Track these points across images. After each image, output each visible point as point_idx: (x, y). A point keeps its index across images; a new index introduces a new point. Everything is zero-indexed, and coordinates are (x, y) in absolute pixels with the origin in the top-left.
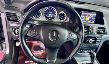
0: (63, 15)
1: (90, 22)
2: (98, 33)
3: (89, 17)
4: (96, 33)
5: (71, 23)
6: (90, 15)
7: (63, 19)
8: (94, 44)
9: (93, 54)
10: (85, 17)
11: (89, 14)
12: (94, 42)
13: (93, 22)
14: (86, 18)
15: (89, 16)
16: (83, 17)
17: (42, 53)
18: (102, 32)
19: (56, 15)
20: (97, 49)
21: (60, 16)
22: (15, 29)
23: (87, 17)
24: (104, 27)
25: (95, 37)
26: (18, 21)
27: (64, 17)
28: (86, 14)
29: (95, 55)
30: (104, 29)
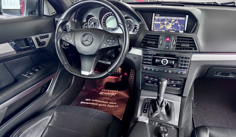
2: (179, 47)
3: (170, 24)
6: (173, 20)
10: (164, 24)
11: (169, 18)
14: (166, 26)
15: (170, 21)
16: (159, 24)
17: (115, 94)
23: (167, 24)
24: (192, 38)
26: (66, 31)
28: (164, 18)
30: (193, 41)
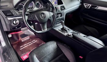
0: (38, 4)
1: (55, 5)
4: (60, 10)
5: (45, 8)
7: (39, 7)
8: (61, 17)
9: (63, 22)
12: (61, 16)
13: (57, 4)
17: (29, 37)
18: (63, 9)
19: (34, 5)
20: (63, 19)
21: (36, 5)
22: (13, 21)
24: (63, 6)
25: (61, 13)
27: (39, 6)
29: (64, 22)
